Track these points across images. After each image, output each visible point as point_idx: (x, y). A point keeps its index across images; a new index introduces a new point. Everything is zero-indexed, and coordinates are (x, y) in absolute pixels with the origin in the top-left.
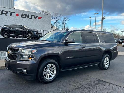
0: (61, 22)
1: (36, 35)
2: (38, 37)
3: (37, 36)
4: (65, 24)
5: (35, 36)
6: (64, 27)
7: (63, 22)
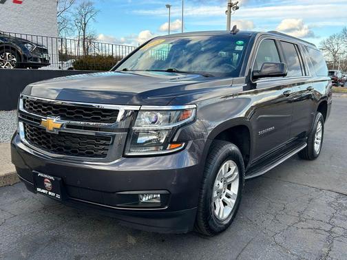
0: (73, 18)
1: (34, 56)
2: (40, 62)
3: (36, 59)
4: (85, 24)
5: (29, 59)
6: (82, 32)
7: (79, 17)
